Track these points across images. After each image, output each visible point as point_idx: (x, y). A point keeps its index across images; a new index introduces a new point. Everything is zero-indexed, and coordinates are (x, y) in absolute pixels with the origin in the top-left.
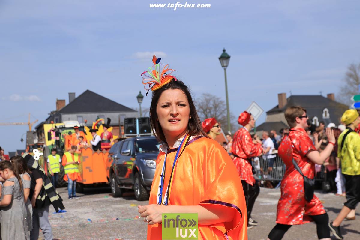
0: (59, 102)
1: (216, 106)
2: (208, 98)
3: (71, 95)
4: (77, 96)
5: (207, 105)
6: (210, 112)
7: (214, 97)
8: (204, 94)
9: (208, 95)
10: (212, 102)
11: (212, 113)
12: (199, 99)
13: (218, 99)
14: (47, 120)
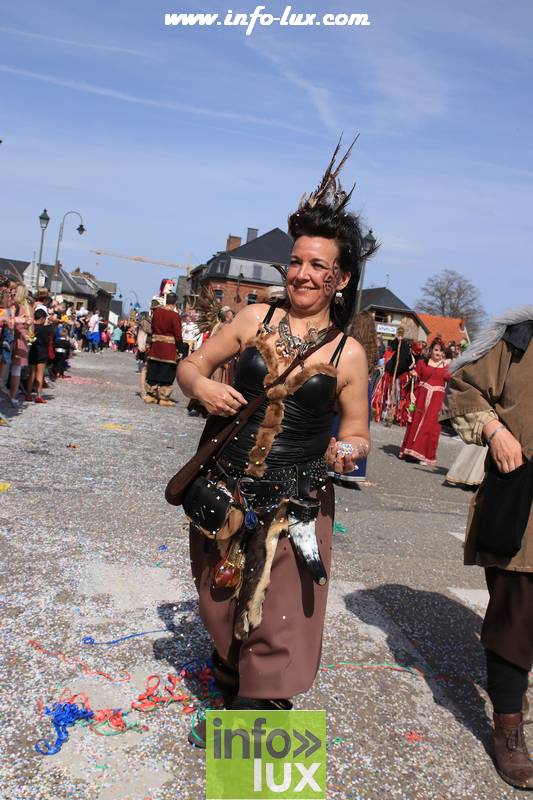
0: (232, 239)
1: (460, 292)
2: (451, 276)
3: (251, 231)
4: (259, 235)
5: (448, 287)
6: (450, 299)
7: (461, 278)
8: (446, 271)
9: (453, 274)
10: (455, 285)
11: (453, 301)
12: (436, 276)
13: (466, 281)
14: (208, 263)
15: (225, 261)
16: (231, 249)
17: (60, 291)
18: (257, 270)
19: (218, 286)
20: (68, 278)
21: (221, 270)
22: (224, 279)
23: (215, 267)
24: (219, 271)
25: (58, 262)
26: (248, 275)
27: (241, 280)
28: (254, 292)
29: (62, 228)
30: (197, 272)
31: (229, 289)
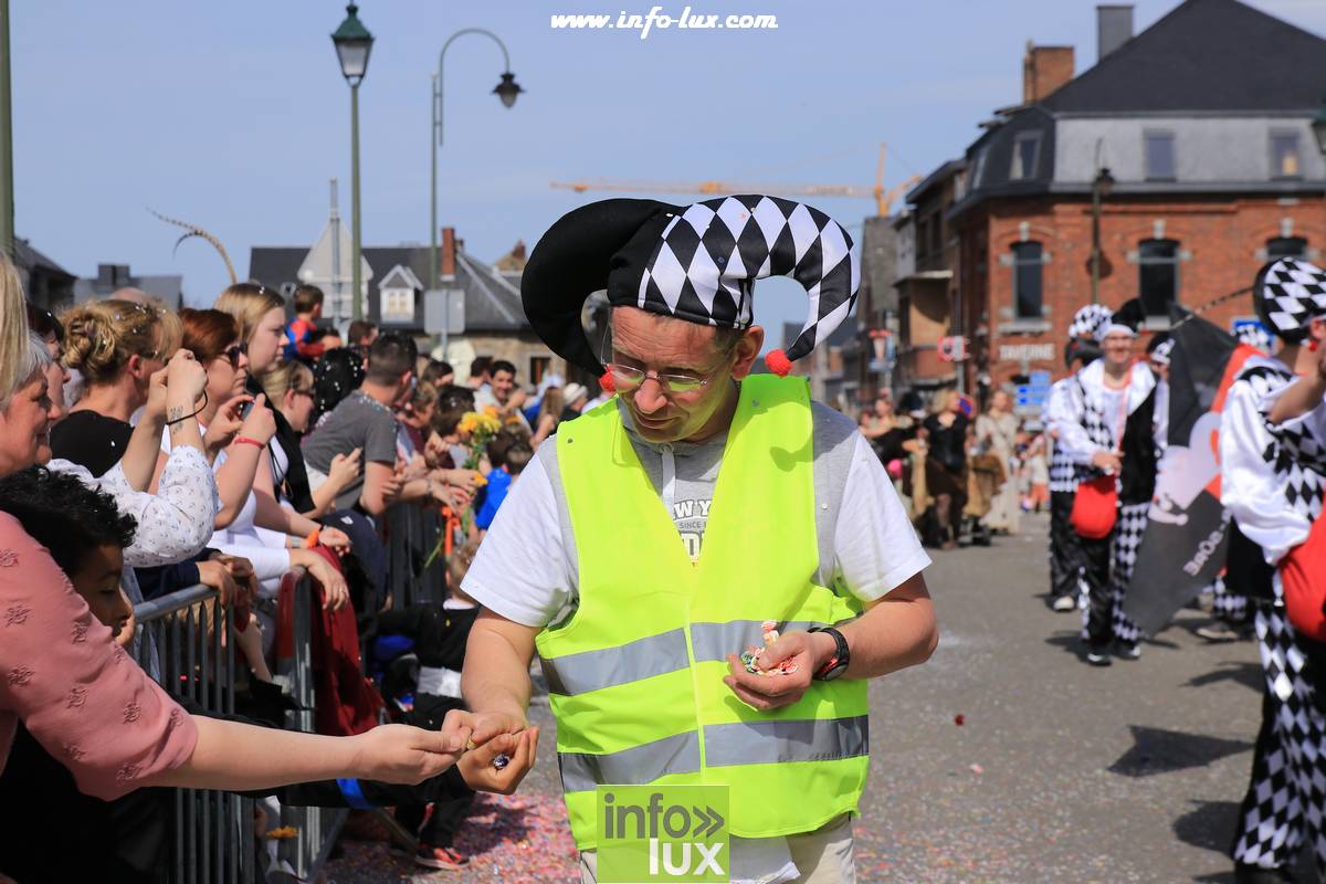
3: (1110, 15)
14: (972, 152)
15: (1036, 135)
16: (1043, 93)
17: (460, 328)
18: (1160, 148)
19: (1024, 229)
20: (491, 283)
21: (1027, 168)
22: (1039, 198)
23: (1000, 163)
24: (1017, 172)
25: (449, 233)
26: (1130, 171)
27: (1103, 195)
28: (1159, 228)
29: (438, 95)
30: (930, 195)
31: (1064, 232)
